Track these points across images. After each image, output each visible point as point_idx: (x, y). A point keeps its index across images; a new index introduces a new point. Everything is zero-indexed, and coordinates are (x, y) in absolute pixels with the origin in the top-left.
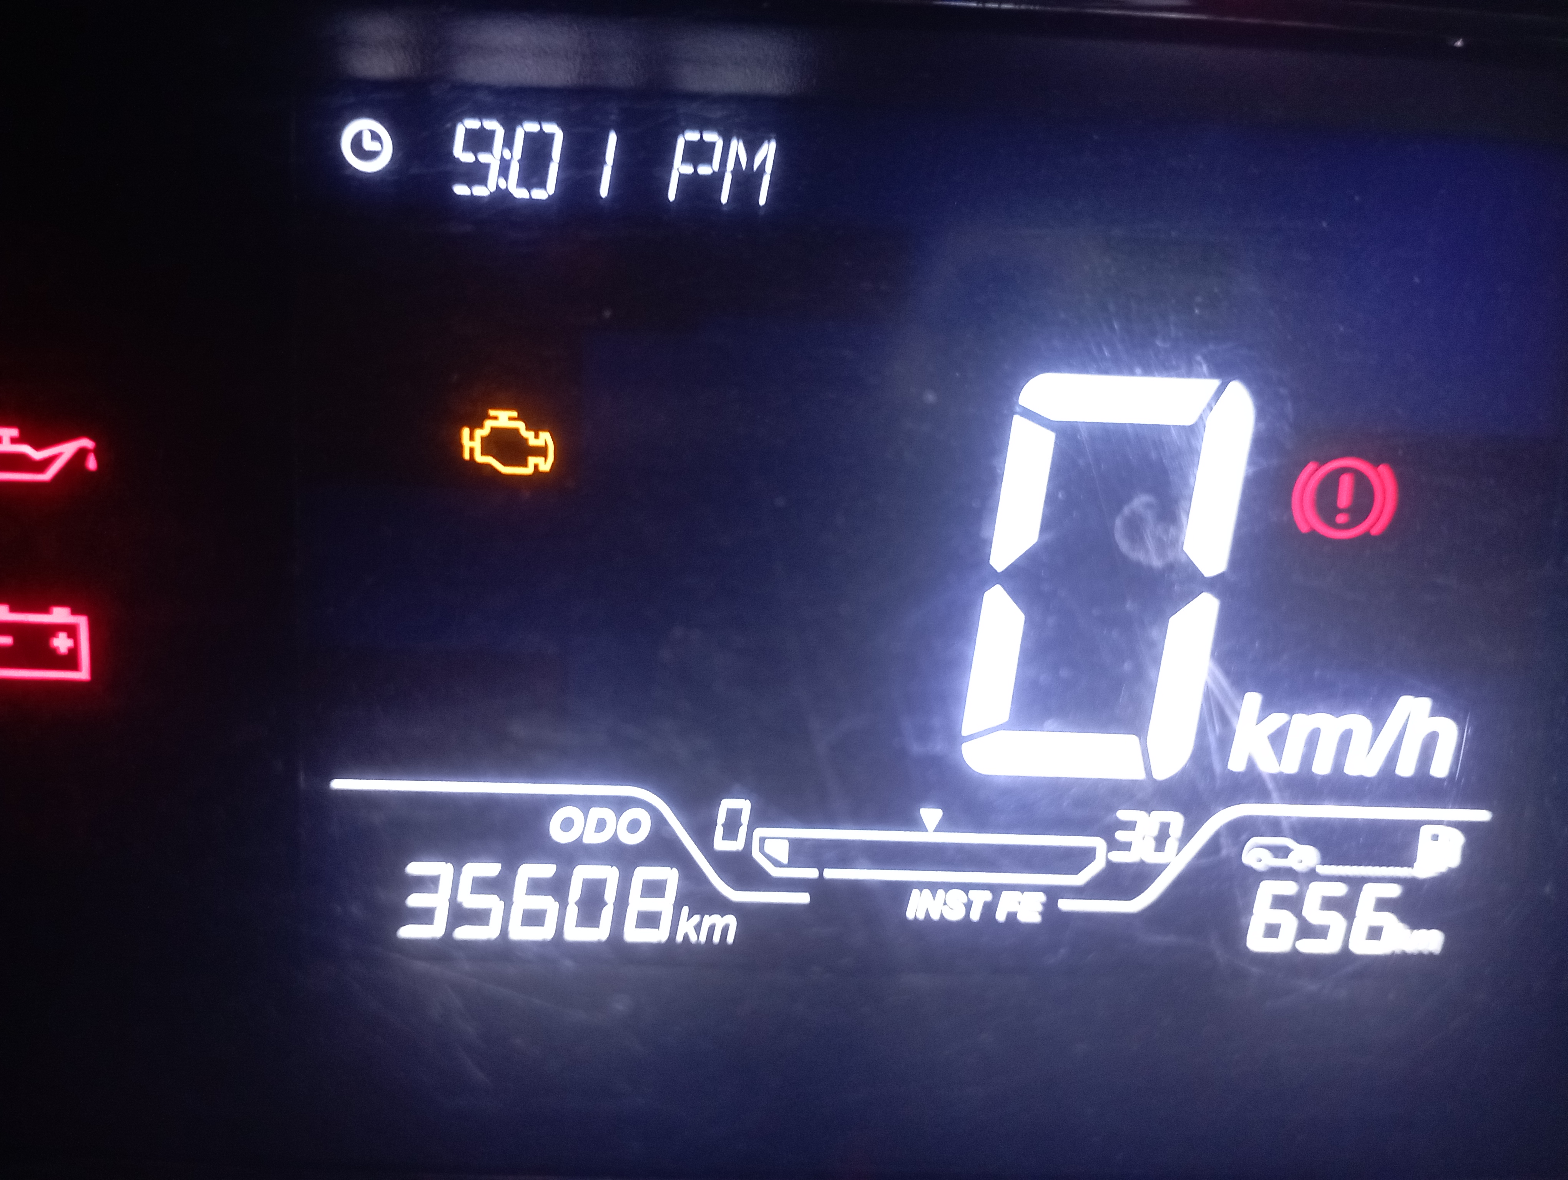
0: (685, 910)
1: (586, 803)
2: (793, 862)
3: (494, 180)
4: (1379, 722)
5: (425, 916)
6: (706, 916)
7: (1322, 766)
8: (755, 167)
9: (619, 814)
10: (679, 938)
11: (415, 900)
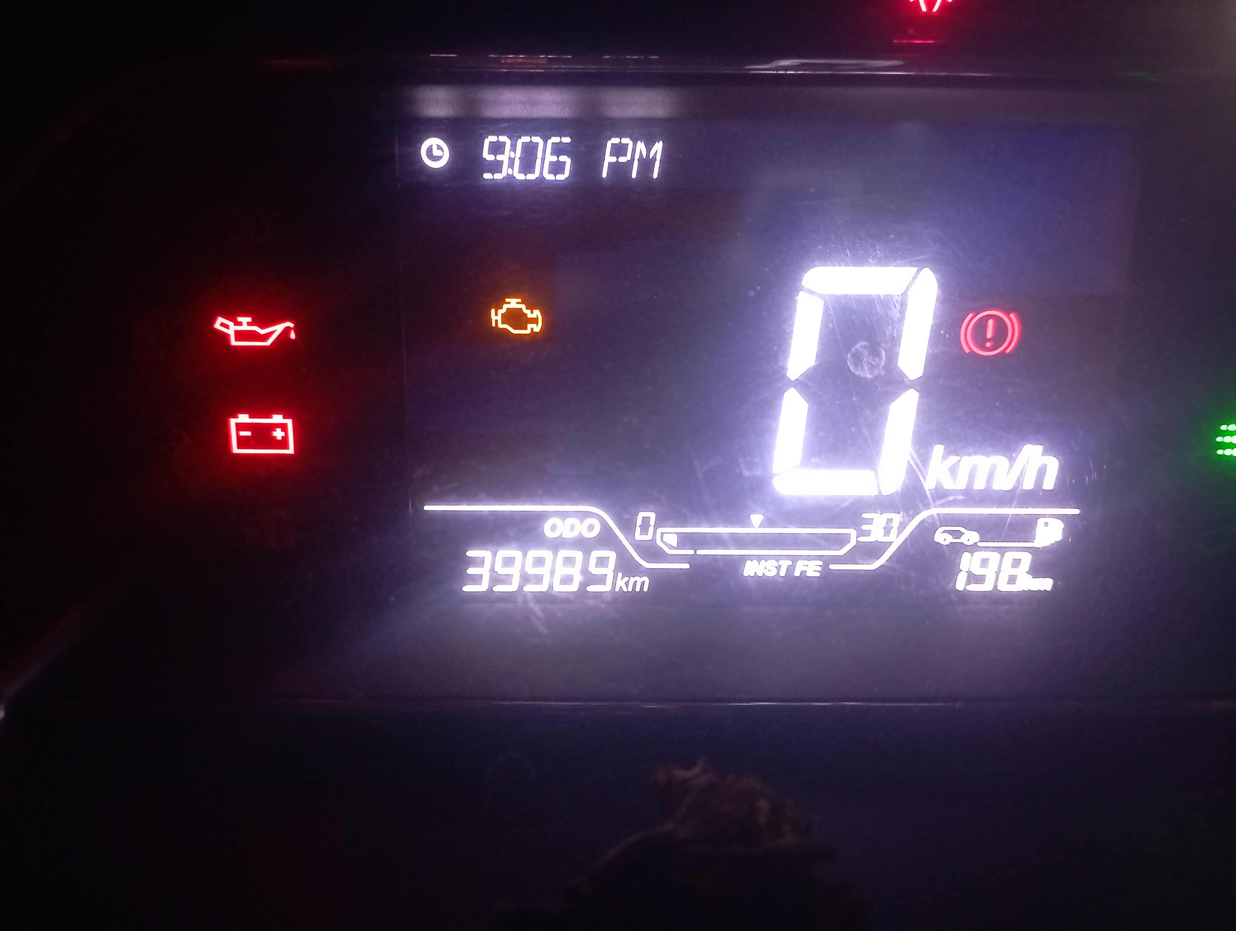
0: (620, 574)
1: (564, 515)
2: (680, 546)
3: (506, 171)
4: (1012, 460)
5: (477, 579)
6: (631, 578)
7: (979, 485)
8: (651, 158)
9: (582, 521)
10: (617, 589)
11: (471, 571)
